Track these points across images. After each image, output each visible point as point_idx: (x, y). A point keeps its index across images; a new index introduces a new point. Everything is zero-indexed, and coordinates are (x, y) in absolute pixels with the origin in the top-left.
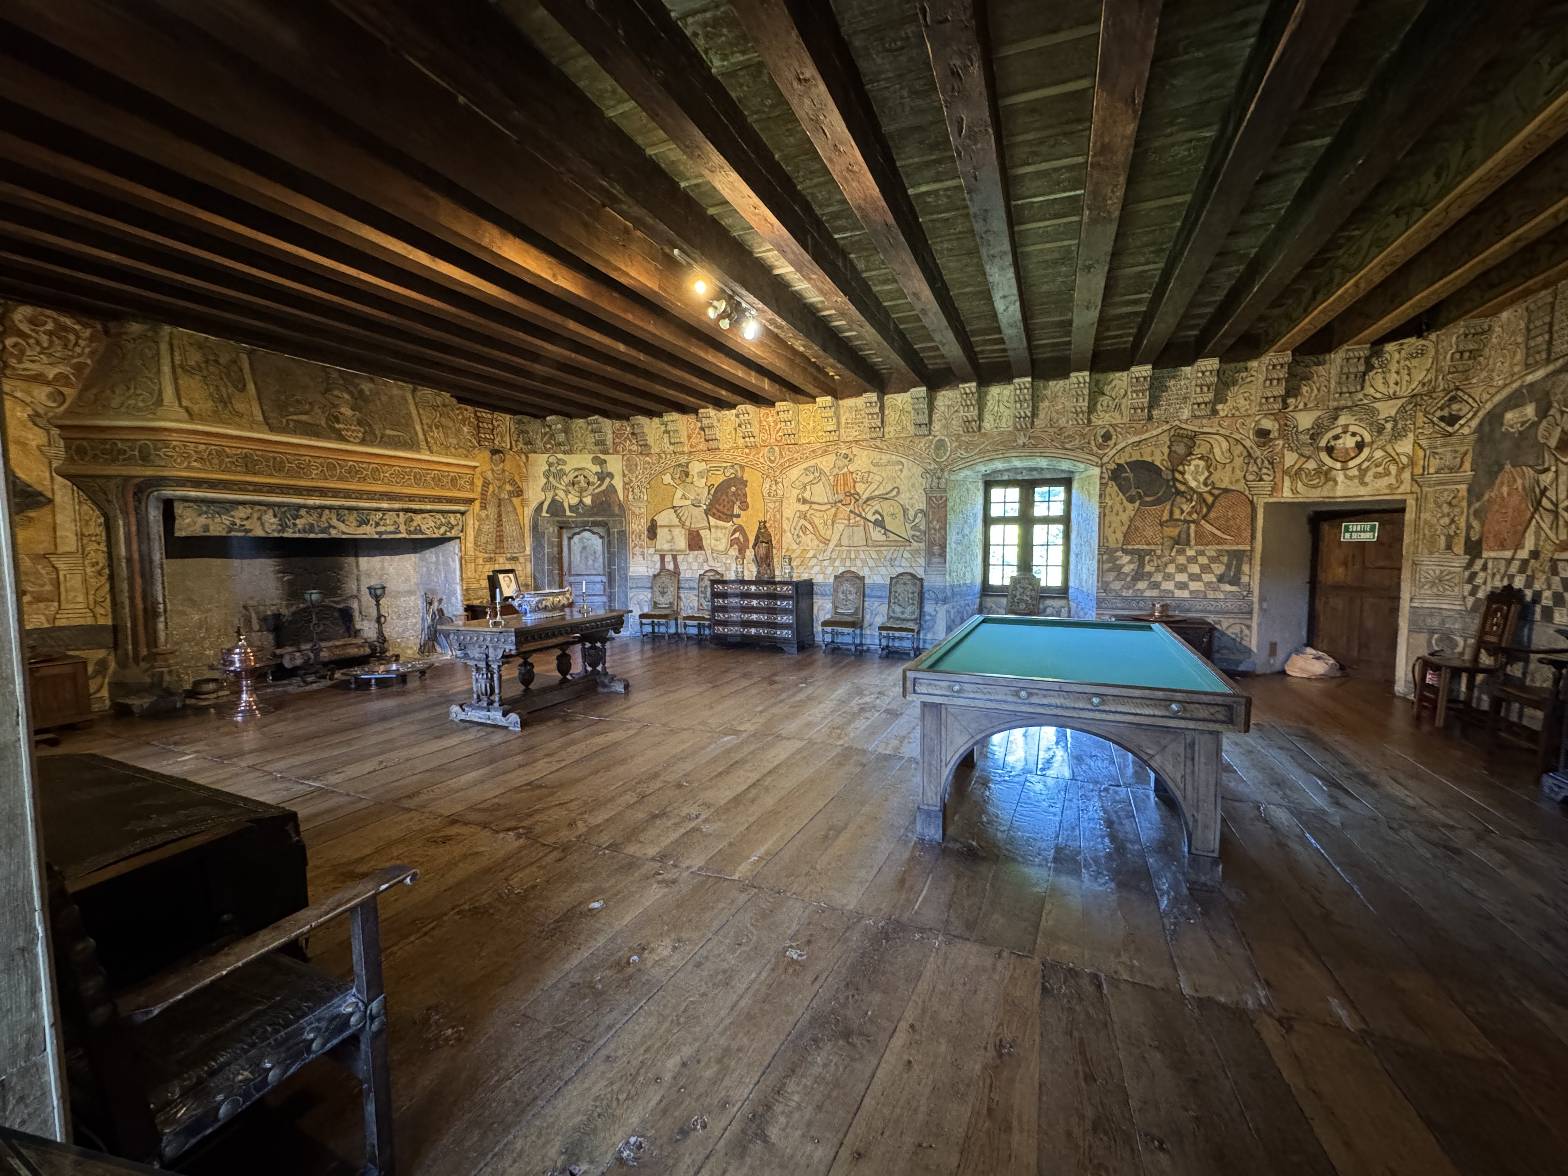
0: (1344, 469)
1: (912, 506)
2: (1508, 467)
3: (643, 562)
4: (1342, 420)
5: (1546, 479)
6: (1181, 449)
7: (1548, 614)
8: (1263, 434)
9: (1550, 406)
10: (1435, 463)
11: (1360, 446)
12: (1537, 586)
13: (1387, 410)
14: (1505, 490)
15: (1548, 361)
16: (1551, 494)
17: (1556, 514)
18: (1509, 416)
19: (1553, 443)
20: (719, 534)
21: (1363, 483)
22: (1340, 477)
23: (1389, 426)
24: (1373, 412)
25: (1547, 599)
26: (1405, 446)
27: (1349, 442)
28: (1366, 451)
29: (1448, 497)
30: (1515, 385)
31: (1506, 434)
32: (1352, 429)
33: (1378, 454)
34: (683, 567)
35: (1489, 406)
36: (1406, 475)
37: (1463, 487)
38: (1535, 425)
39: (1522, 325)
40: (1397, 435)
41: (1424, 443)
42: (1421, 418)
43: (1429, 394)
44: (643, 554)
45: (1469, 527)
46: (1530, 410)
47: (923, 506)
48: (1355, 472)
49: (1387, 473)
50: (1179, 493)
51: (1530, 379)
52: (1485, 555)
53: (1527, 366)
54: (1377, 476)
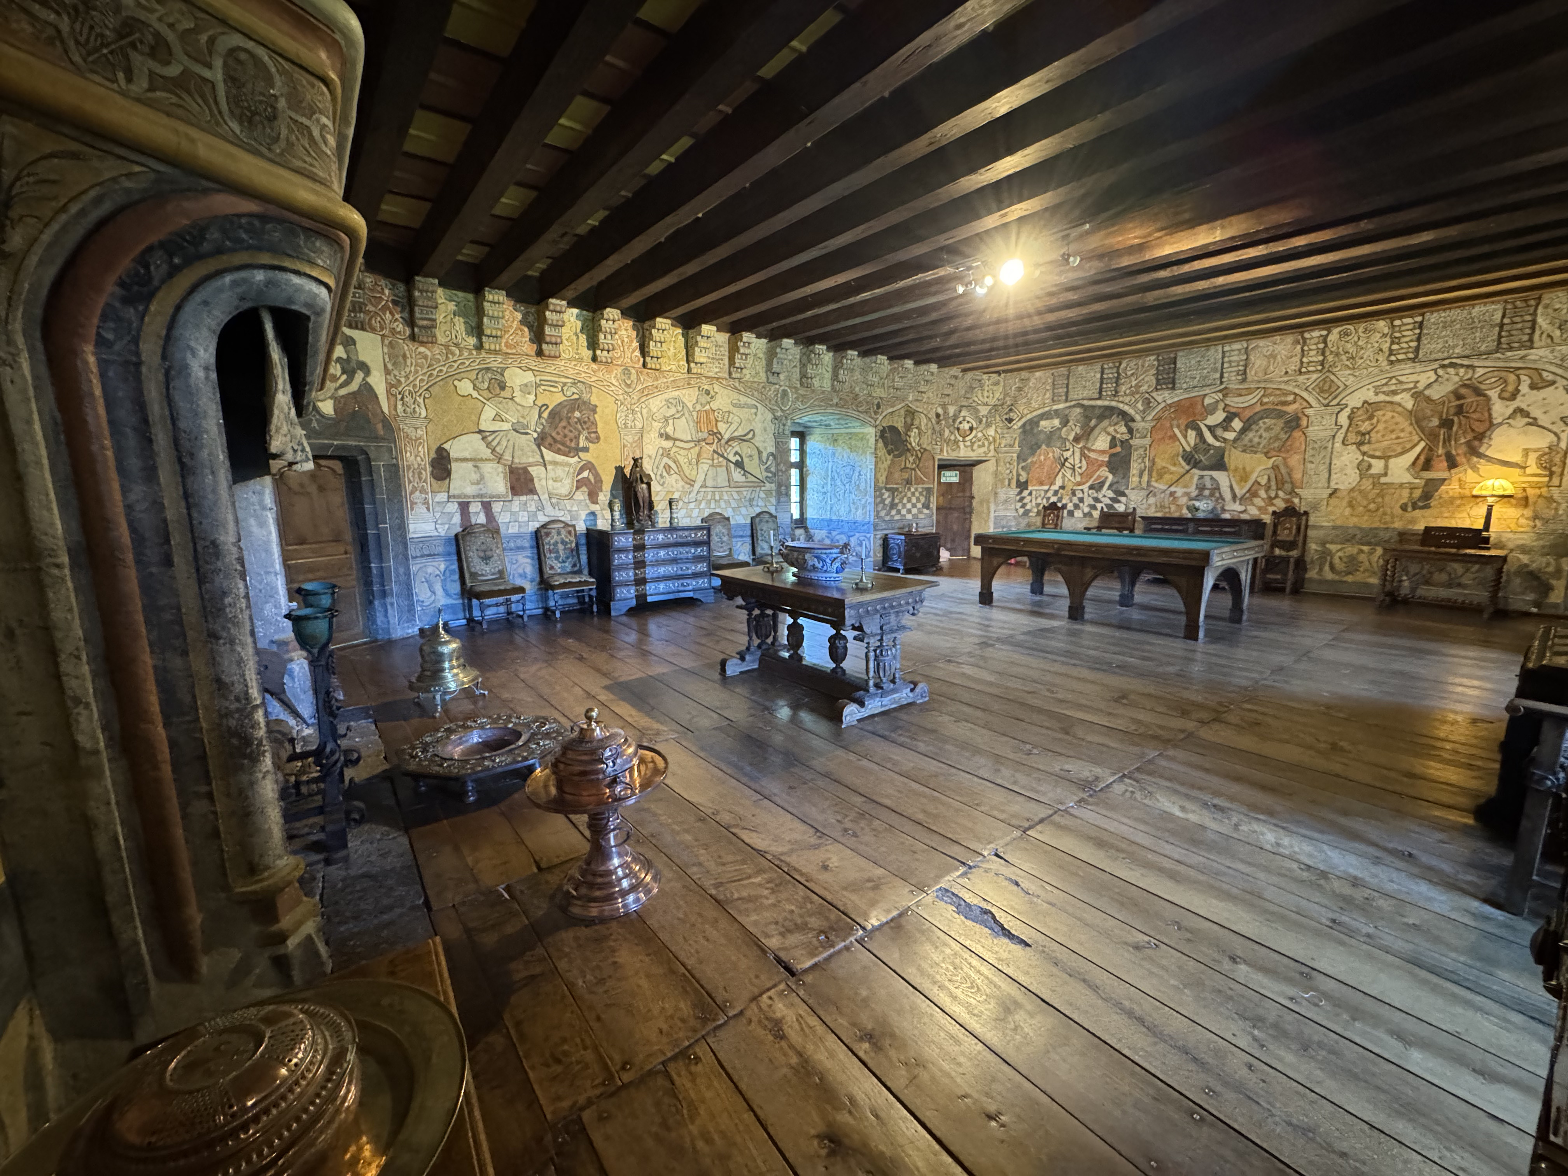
0: (964, 441)
1: (765, 449)
2: (1044, 447)
3: (427, 515)
4: (963, 413)
5: (1067, 454)
6: (909, 420)
7: (1071, 513)
8: (938, 415)
9: (1068, 422)
10: (1004, 442)
11: (971, 429)
12: (1064, 502)
13: (984, 411)
14: (1042, 458)
15: (1066, 401)
16: (1071, 460)
17: (1074, 470)
18: (1043, 423)
19: (1071, 438)
20: (560, 472)
21: (973, 450)
22: (961, 444)
23: (984, 420)
24: (977, 411)
25: (1070, 506)
26: (991, 432)
27: (966, 426)
28: (974, 432)
29: (1008, 460)
30: (1047, 409)
31: (1042, 431)
32: (968, 419)
33: (980, 435)
34: (503, 519)
35: (1029, 417)
36: (992, 447)
37: (1015, 455)
38: (1060, 429)
39: (1050, 381)
40: (988, 425)
41: (999, 431)
42: (998, 418)
43: (1002, 405)
44: (426, 502)
45: (1018, 475)
46: (1056, 422)
47: (772, 449)
48: (968, 443)
49: (983, 446)
50: (908, 450)
51: (1055, 407)
52: (1030, 488)
53: (1053, 401)
54: (979, 446)
